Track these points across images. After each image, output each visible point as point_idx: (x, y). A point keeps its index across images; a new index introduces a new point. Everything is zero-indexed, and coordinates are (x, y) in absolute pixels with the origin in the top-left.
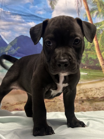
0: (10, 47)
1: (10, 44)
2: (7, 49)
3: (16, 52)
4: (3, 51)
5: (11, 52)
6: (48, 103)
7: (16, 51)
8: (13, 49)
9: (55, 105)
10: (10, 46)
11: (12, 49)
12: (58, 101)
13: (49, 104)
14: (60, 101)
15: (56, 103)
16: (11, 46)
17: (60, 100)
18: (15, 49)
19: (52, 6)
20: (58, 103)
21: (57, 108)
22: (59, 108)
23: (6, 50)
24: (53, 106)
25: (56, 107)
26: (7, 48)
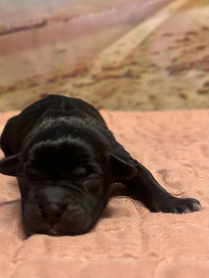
6: (103, 83)
9: (135, 90)
12: (144, 72)
13: (109, 89)
14: (153, 72)
15: (135, 80)
17: (154, 65)
20: (146, 78)
21: (144, 98)
22: (152, 98)
24: (125, 92)
25: (137, 97)
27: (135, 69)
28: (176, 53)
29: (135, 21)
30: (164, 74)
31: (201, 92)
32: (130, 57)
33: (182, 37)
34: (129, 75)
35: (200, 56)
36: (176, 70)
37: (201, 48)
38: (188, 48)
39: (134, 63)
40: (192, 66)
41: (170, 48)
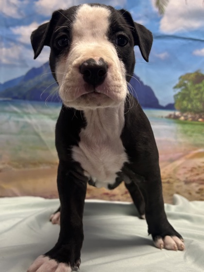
12: (175, 182)
14: (178, 182)
15: (171, 185)
17: (178, 179)
19: (159, 9)
20: (176, 184)
27: (171, 180)
28: (188, 175)
29: (172, 161)
30: (183, 184)
31: (198, 193)
32: (169, 175)
33: (190, 169)
34: (168, 182)
35: (197, 178)
36: (187, 182)
37: (198, 174)
38: (193, 174)
39: (171, 178)
40: (194, 181)
41: (185, 173)
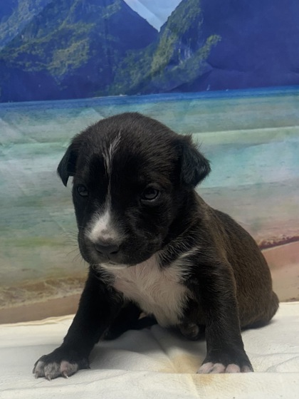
0: (168, 44)
1: (167, 29)
2: (158, 60)
3: (206, 64)
4: (143, 74)
5: (179, 71)
7: (201, 57)
8: (188, 55)
10: (171, 41)
11: (182, 51)
16: (173, 39)
18: (194, 48)
23: (154, 67)
26: (158, 52)
